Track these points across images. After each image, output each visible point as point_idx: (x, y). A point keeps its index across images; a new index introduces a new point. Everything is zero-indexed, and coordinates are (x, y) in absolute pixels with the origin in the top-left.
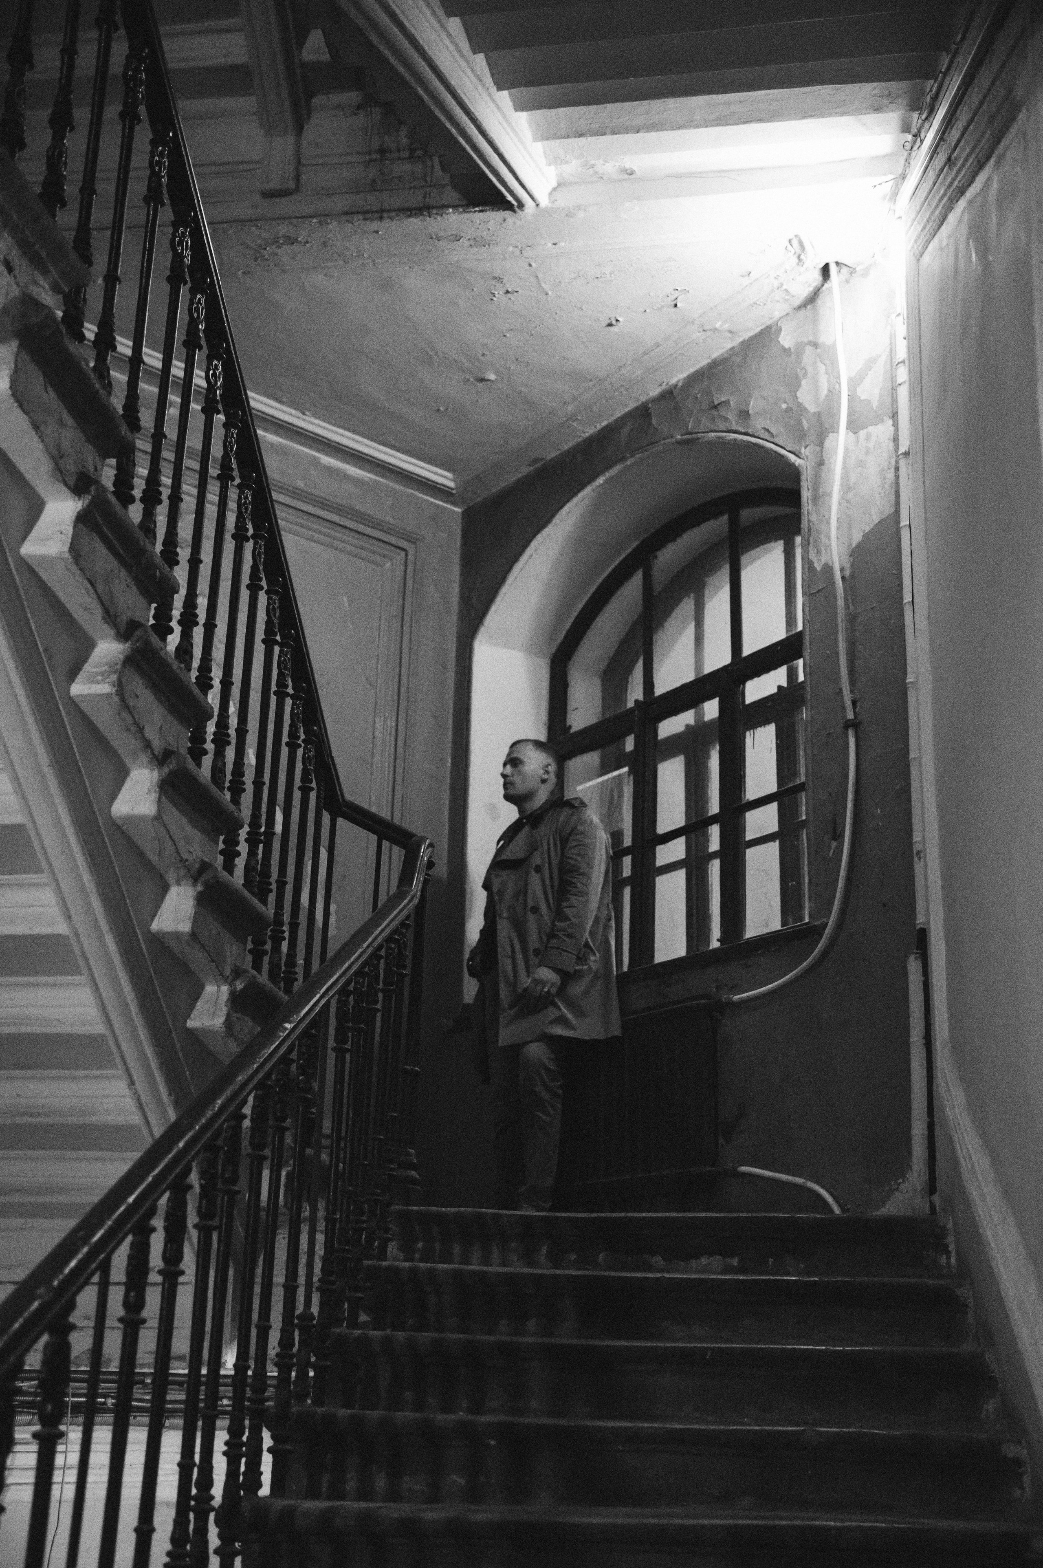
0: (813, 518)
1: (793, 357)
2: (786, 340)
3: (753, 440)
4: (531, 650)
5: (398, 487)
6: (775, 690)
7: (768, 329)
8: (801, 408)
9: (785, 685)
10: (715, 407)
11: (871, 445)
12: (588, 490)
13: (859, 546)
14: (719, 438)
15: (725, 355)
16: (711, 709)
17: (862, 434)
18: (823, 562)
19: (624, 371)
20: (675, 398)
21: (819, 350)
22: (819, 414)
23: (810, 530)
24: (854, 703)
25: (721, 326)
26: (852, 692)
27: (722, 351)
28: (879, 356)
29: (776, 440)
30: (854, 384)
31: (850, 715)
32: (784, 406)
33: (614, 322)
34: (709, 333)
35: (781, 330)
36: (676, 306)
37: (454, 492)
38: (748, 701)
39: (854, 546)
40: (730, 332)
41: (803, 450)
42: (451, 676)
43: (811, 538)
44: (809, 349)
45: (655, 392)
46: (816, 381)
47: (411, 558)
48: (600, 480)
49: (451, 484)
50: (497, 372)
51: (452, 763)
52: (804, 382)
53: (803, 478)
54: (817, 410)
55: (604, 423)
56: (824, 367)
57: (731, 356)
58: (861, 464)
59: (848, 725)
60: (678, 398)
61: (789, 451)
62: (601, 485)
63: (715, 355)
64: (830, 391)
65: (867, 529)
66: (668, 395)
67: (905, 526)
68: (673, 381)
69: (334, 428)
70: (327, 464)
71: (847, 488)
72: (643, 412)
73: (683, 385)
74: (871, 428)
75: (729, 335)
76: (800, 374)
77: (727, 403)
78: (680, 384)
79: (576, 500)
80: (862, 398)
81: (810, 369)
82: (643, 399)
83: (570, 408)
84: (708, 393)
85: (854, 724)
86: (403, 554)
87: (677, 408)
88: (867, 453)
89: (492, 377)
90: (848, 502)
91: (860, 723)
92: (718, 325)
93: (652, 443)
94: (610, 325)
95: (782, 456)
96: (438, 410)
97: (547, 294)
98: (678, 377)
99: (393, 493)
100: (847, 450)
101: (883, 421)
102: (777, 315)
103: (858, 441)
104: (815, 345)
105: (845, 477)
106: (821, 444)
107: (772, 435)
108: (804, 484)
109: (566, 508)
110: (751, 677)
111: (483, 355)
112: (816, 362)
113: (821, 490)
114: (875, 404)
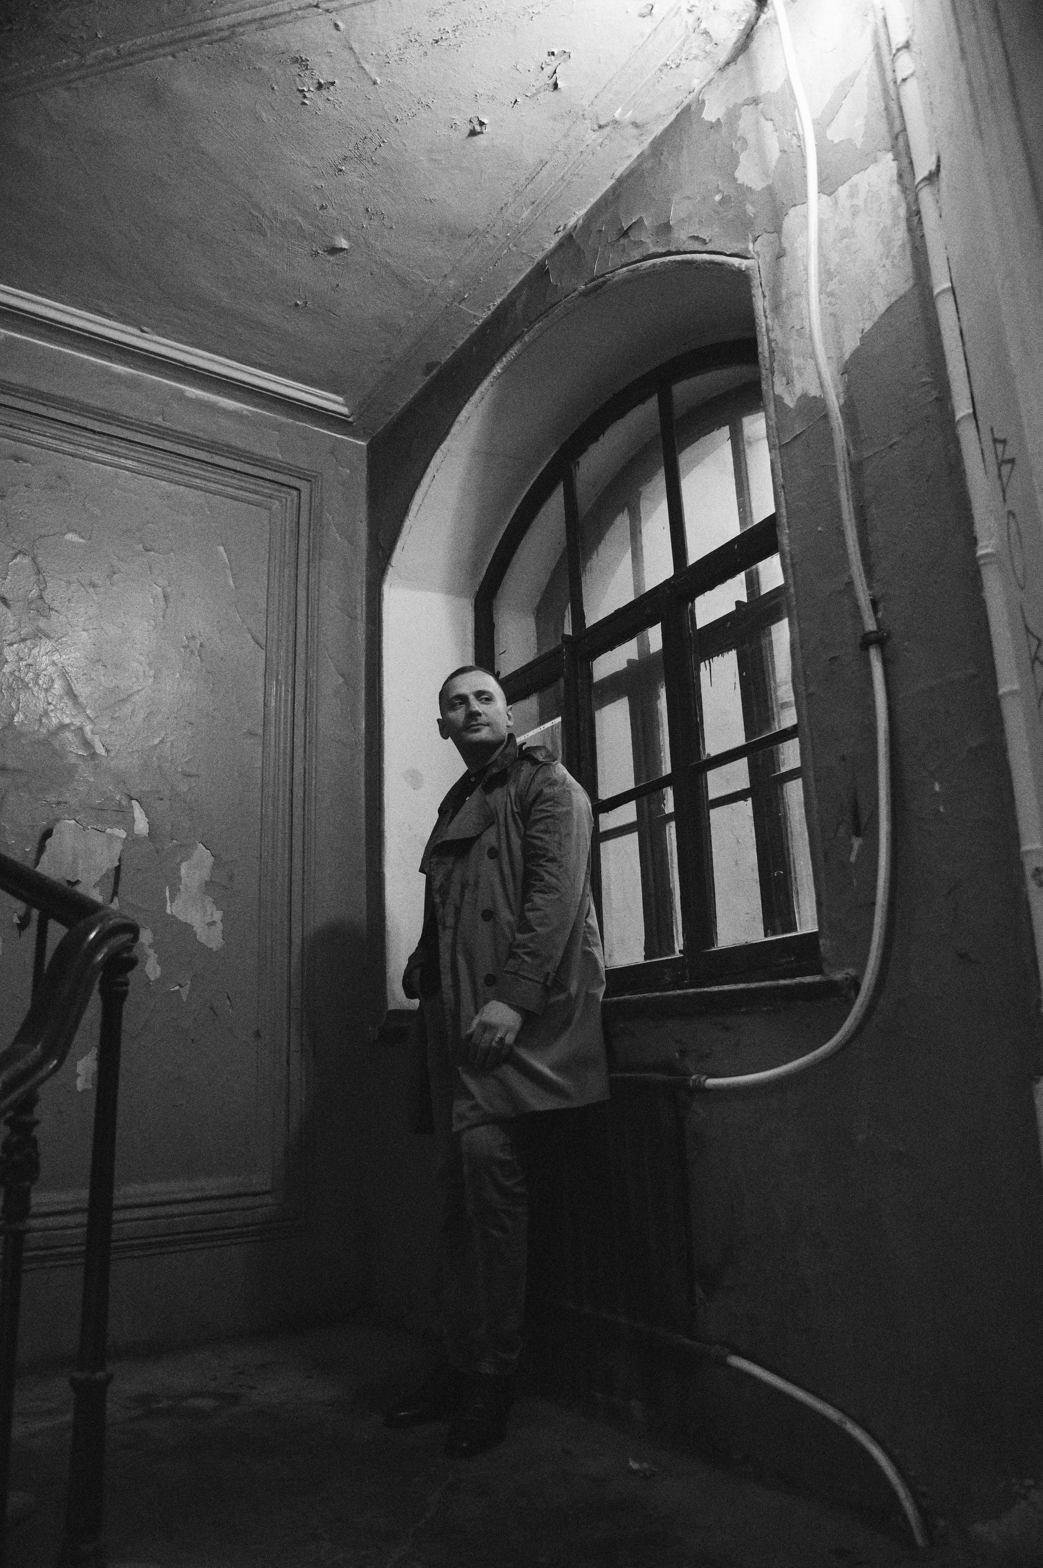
0: (777, 334)
1: (724, 130)
2: (711, 114)
3: (678, 258)
4: (452, 590)
5: (284, 419)
6: (733, 608)
7: (688, 108)
8: (744, 191)
9: (745, 600)
10: (625, 234)
11: (859, 201)
12: (486, 383)
13: (856, 354)
14: (633, 271)
15: (633, 167)
16: (655, 636)
17: (843, 191)
18: (798, 392)
19: (508, 214)
20: (575, 241)
21: (761, 106)
22: (769, 189)
23: (772, 352)
24: (874, 604)
25: (622, 115)
26: (870, 587)
27: (627, 163)
28: (857, 73)
29: (710, 247)
30: (821, 126)
31: (871, 625)
32: (718, 198)
33: (478, 128)
34: (606, 131)
35: (703, 102)
36: (556, 86)
37: (350, 420)
38: (700, 624)
39: (847, 356)
40: (635, 125)
41: (751, 246)
42: (361, 627)
43: (775, 365)
44: (747, 113)
45: (551, 243)
46: (761, 151)
47: (305, 497)
48: (498, 369)
49: (345, 410)
50: (348, 238)
51: (367, 727)
52: (743, 157)
53: (756, 282)
54: (764, 185)
55: (498, 301)
56: (770, 123)
57: (640, 164)
58: (846, 234)
59: (867, 642)
60: (578, 241)
61: (731, 255)
62: (500, 375)
63: (620, 171)
64: (783, 151)
65: (868, 325)
66: (568, 241)
67: (944, 291)
68: (572, 222)
69: (187, 348)
70: (194, 397)
71: (827, 274)
72: (540, 272)
73: (583, 226)
74: (855, 178)
75: (635, 132)
76: (736, 147)
77: (640, 221)
78: (581, 222)
79: (474, 399)
80: (836, 141)
81: (751, 138)
82: (539, 256)
83: (452, 282)
84: (616, 219)
85: (880, 640)
86: (295, 493)
87: (579, 251)
88: (855, 214)
89: (344, 244)
90: (831, 294)
91: (888, 637)
92: (617, 115)
93: (553, 306)
94: (473, 133)
95: (720, 264)
96: (297, 305)
97: (375, 83)
98: (577, 216)
99: (279, 427)
100: (821, 222)
101: (875, 161)
102: (696, 84)
103: (836, 203)
104: (755, 101)
105: (823, 258)
106: (778, 230)
107: (704, 242)
108: (757, 292)
109: (464, 414)
110: (702, 591)
111: (322, 207)
112: (757, 123)
113: (784, 292)
114: (859, 142)
